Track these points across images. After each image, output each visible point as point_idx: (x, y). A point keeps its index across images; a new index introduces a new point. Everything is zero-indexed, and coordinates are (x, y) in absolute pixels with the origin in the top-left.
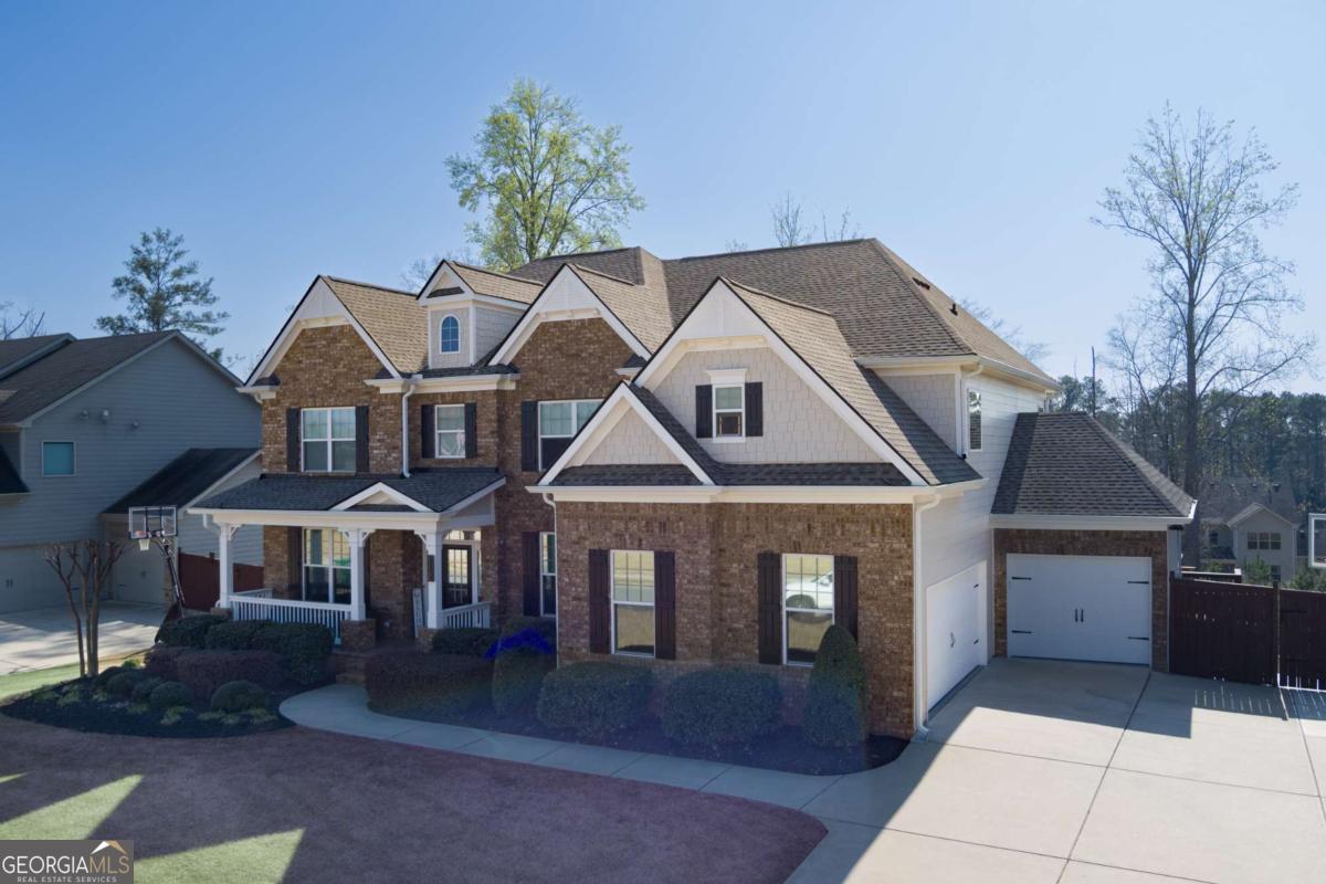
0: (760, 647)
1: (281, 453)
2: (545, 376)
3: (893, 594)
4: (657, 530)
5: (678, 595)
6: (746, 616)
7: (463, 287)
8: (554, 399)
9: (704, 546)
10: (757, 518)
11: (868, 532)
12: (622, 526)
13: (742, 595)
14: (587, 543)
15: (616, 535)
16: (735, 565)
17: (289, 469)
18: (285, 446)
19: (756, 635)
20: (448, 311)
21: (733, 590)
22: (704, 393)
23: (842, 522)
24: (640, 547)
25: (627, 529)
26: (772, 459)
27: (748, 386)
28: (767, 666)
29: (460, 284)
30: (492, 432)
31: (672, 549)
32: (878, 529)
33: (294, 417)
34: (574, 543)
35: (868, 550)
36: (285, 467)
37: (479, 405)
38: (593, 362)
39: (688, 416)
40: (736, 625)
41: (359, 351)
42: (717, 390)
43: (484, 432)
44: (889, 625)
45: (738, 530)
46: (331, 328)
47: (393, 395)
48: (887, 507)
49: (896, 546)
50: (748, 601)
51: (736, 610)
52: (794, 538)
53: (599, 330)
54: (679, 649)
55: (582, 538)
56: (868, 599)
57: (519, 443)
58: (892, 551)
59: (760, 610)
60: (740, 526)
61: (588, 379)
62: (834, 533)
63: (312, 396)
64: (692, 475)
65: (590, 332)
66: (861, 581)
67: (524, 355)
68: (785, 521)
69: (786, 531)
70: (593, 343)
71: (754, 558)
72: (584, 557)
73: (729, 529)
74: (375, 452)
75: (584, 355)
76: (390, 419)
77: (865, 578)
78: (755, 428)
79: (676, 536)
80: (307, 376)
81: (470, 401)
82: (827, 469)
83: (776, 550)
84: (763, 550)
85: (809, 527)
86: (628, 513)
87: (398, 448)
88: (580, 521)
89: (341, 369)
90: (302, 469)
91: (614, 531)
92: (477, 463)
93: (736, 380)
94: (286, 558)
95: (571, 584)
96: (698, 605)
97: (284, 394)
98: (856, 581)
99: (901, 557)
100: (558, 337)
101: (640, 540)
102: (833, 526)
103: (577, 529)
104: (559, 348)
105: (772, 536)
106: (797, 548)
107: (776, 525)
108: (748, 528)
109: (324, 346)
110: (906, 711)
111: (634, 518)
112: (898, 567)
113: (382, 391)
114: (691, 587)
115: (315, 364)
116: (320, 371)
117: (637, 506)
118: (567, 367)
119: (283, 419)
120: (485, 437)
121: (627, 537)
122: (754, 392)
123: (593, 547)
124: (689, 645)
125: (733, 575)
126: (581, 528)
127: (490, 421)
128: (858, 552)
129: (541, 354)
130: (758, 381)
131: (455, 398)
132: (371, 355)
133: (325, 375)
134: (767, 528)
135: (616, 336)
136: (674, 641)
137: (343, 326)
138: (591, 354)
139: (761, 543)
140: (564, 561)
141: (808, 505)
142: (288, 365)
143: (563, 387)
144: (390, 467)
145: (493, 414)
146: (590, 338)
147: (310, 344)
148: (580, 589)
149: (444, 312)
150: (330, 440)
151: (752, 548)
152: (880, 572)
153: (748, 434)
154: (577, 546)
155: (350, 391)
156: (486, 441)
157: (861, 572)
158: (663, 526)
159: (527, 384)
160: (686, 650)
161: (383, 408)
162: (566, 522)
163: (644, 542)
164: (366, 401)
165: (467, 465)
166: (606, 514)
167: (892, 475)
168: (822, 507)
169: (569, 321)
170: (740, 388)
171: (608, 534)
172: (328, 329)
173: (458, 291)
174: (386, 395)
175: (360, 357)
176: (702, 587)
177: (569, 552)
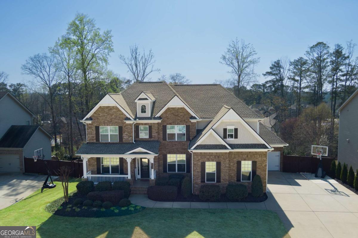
0: (237, 179)
1: (94, 137)
2: (169, 120)
3: (263, 167)
4: (217, 158)
5: (221, 170)
6: (234, 173)
7: (148, 98)
8: (171, 125)
9: (227, 160)
10: (237, 154)
11: (259, 156)
12: (209, 157)
13: (233, 169)
14: (200, 161)
15: (207, 159)
16: (232, 163)
17: (96, 141)
18: (95, 135)
19: (236, 176)
20: (143, 104)
21: (231, 168)
22: (225, 130)
23: (254, 155)
24: (213, 161)
25: (210, 157)
26: (239, 143)
27: (235, 129)
28: (238, 182)
29: (146, 97)
30: (156, 132)
31: (220, 161)
32: (261, 156)
33: (97, 129)
34: (197, 161)
35: (259, 160)
36: (95, 140)
37: (152, 126)
38: (181, 117)
39: (222, 134)
40: (232, 175)
41: (119, 113)
42: (228, 129)
43: (154, 132)
44: (262, 173)
45: (233, 157)
46: (110, 106)
47: (130, 124)
48: (262, 152)
49: (264, 159)
50: (234, 170)
51: (232, 172)
52: (244, 158)
53: (183, 110)
54: (221, 180)
55: (199, 160)
56: (259, 168)
57: (162, 134)
58: (263, 160)
59: (237, 172)
60: (233, 156)
61: (180, 120)
62: (252, 157)
63: (104, 123)
64: (226, 147)
65: (181, 110)
66: (257, 165)
67: (163, 114)
68: (242, 155)
69: (242, 157)
70: (182, 113)
71: (236, 162)
72: (200, 163)
73: (231, 156)
74: (125, 137)
75: (179, 115)
76: (129, 129)
77: (258, 165)
78: (236, 137)
79: (221, 159)
80: (102, 118)
81: (150, 125)
82: (251, 145)
83: (240, 160)
84: (237, 160)
85: (247, 156)
86: (210, 154)
87: (132, 136)
88: (199, 156)
89: (113, 117)
90: (100, 141)
91: (207, 158)
92: (152, 139)
93: (233, 128)
94: (96, 163)
95: (196, 169)
96: (226, 172)
97: (94, 122)
98: (256, 166)
99: (265, 161)
100: (172, 111)
101: (213, 160)
102: (252, 156)
103: (198, 158)
104: (173, 113)
105: (240, 158)
106: (245, 160)
107: (240, 155)
108: (235, 156)
109: (107, 111)
110: (265, 188)
111: (212, 155)
112: (264, 163)
113: (127, 123)
114: (224, 168)
115: (105, 115)
116: (107, 117)
117: (212, 153)
118: (175, 118)
119: (94, 128)
120: (154, 133)
121: (210, 159)
122: (236, 130)
123: (202, 161)
124: (224, 180)
125: (231, 166)
126: (199, 158)
127: (155, 130)
128: (257, 160)
129: (168, 114)
130: (237, 128)
131: (146, 124)
132: (123, 114)
133: (108, 118)
134: (239, 156)
135: (187, 112)
136: (220, 179)
137: (113, 106)
138: (181, 115)
139: (237, 159)
140: (195, 164)
141: (247, 152)
142: (95, 115)
143: (174, 122)
144: (130, 141)
145: (157, 128)
146: (181, 112)
147: (103, 110)
148: (198, 170)
149: (142, 104)
150: (109, 134)
151: (235, 160)
152: (261, 164)
153: (235, 138)
154: (198, 161)
155: (116, 122)
156: (154, 134)
157: (257, 164)
158: (218, 157)
159: (164, 121)
160: (223, 181)
161: (127, 127)
162: (195, 156)
163: (214, 160)
164: (121, 125)
165: (149, 140)
166: (205, 155)
167: (264, 146)
168: (250, 152)
169: (175, 108)
170: (233, 129)
171: (205, 159)
172: (109, 107)
173: (146, 99)
174: (128, 124)
175: (119, 114)
176: (227, 168)
177: (196, 163)
